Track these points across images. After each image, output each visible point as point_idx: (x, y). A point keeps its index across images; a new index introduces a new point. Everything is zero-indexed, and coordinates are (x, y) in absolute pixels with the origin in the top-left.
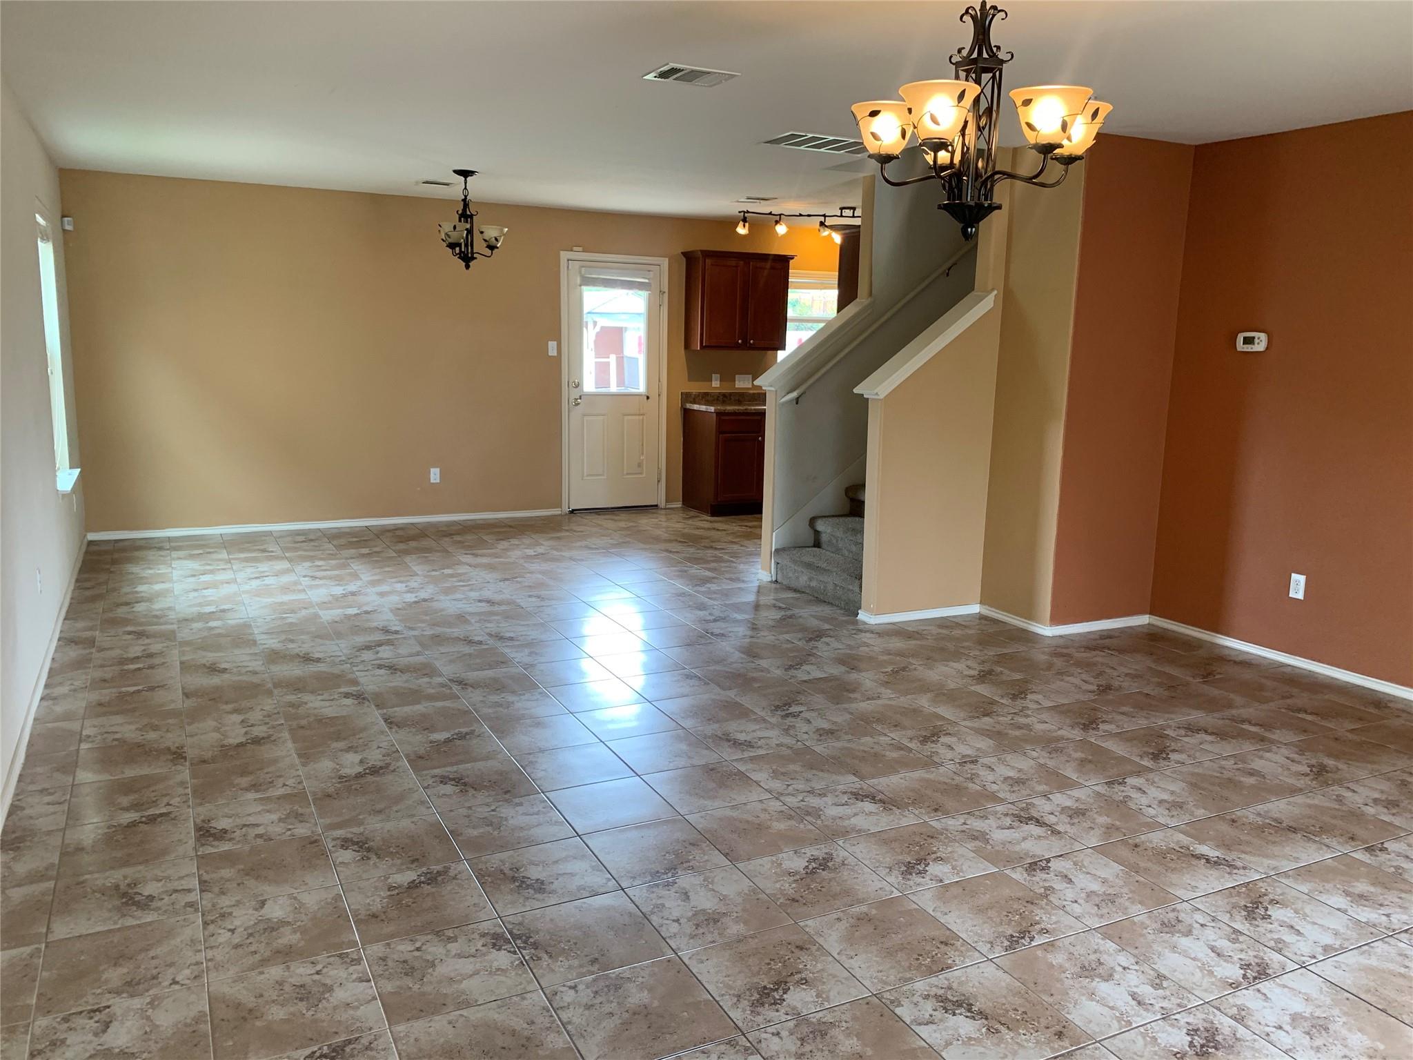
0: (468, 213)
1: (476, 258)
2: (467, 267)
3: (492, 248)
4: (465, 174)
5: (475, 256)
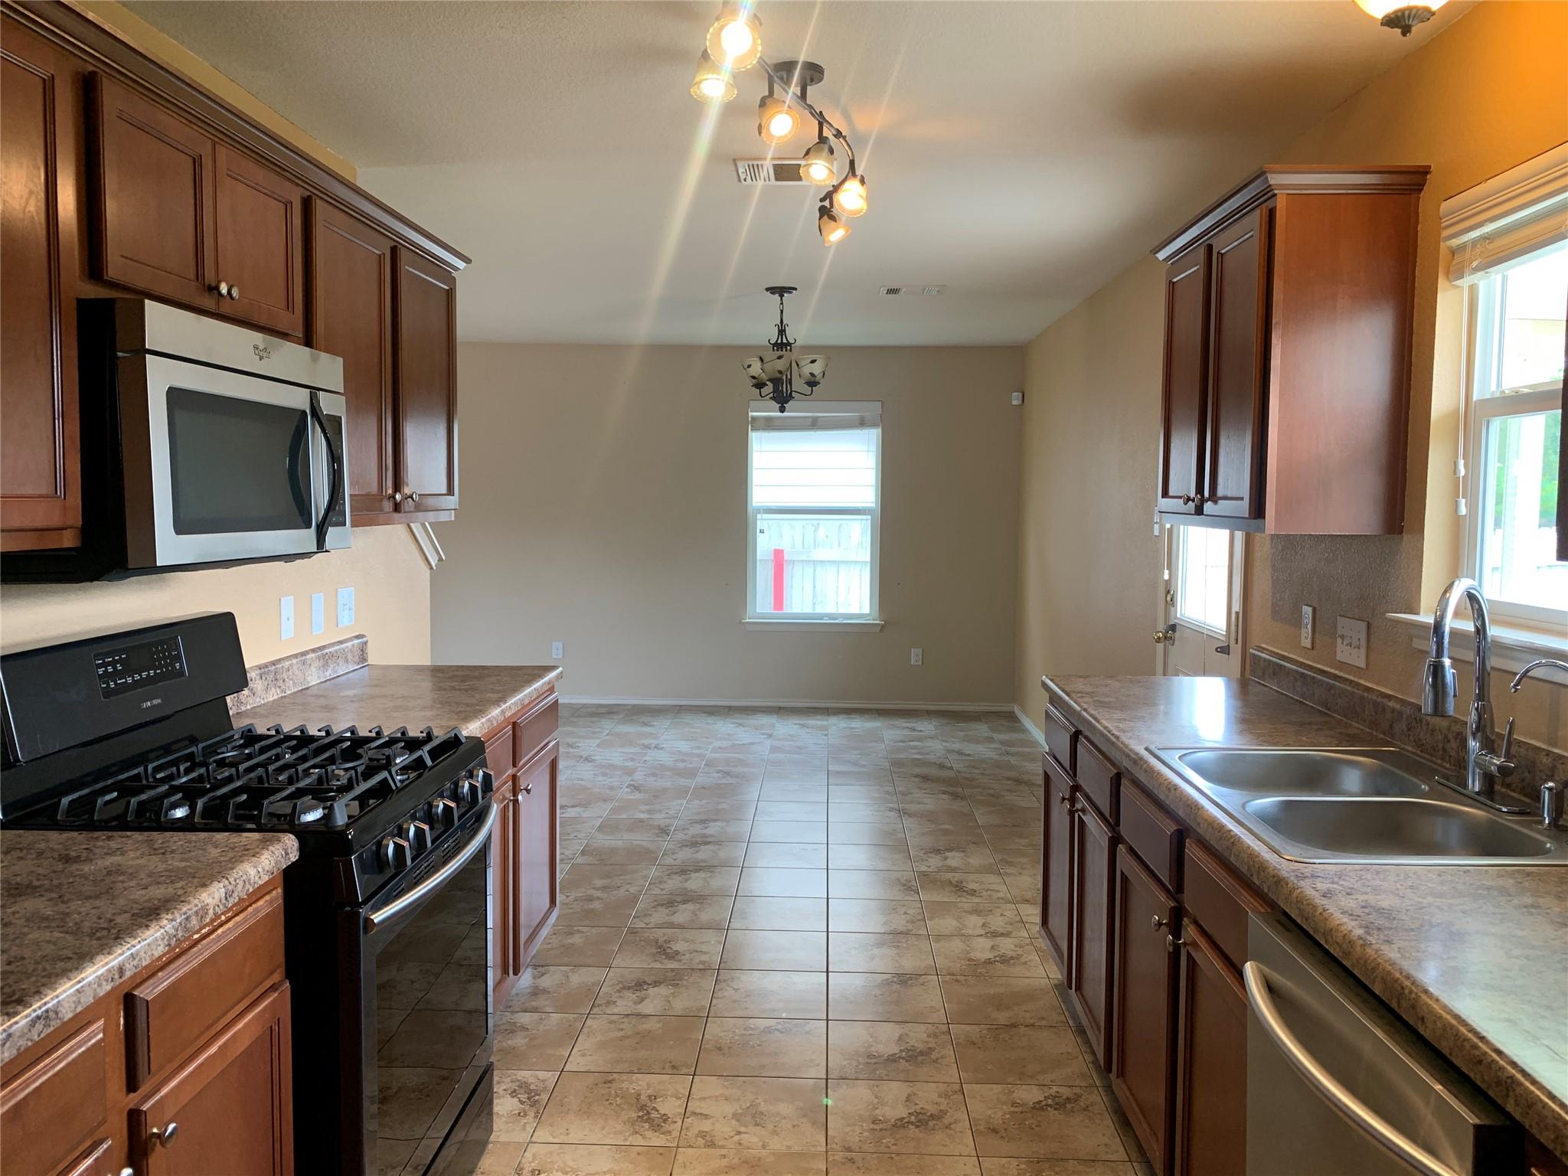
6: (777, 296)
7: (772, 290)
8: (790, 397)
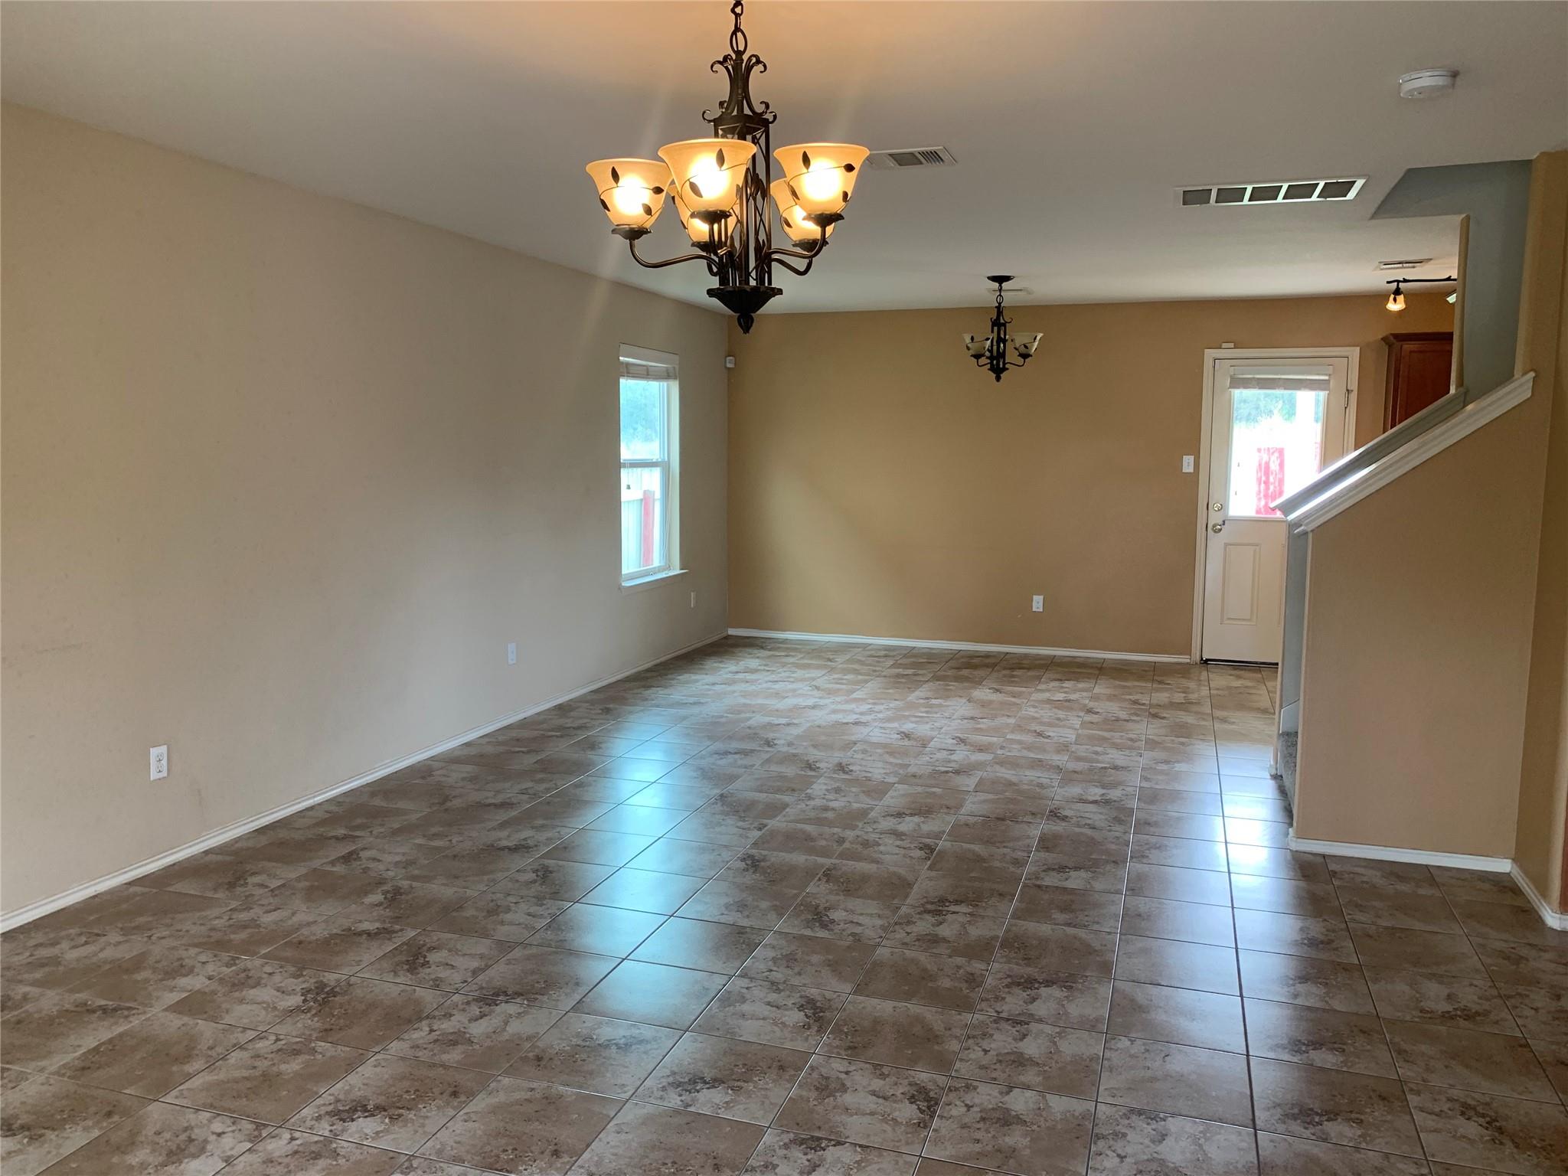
0: (1002, 321)
1: (1007, 369)
2: (998, 379)
3: (1025, 356)
4: (1000, 280)
5: (1007, 366)
6: (997, 284)
7: (994, 279)
8: (1005, 369)
